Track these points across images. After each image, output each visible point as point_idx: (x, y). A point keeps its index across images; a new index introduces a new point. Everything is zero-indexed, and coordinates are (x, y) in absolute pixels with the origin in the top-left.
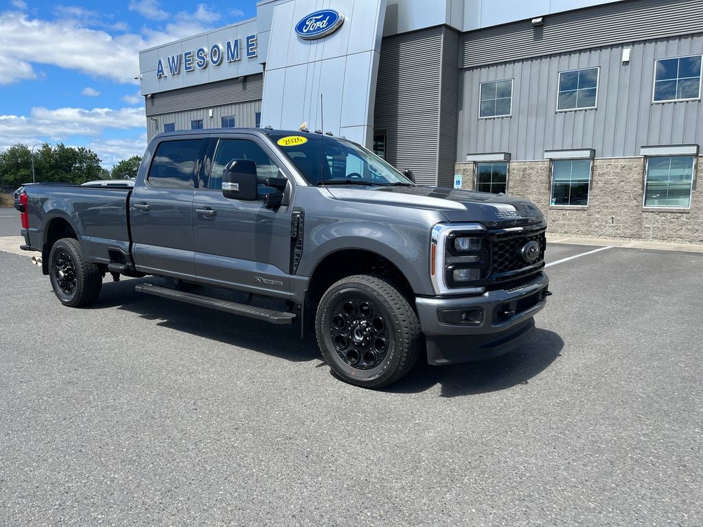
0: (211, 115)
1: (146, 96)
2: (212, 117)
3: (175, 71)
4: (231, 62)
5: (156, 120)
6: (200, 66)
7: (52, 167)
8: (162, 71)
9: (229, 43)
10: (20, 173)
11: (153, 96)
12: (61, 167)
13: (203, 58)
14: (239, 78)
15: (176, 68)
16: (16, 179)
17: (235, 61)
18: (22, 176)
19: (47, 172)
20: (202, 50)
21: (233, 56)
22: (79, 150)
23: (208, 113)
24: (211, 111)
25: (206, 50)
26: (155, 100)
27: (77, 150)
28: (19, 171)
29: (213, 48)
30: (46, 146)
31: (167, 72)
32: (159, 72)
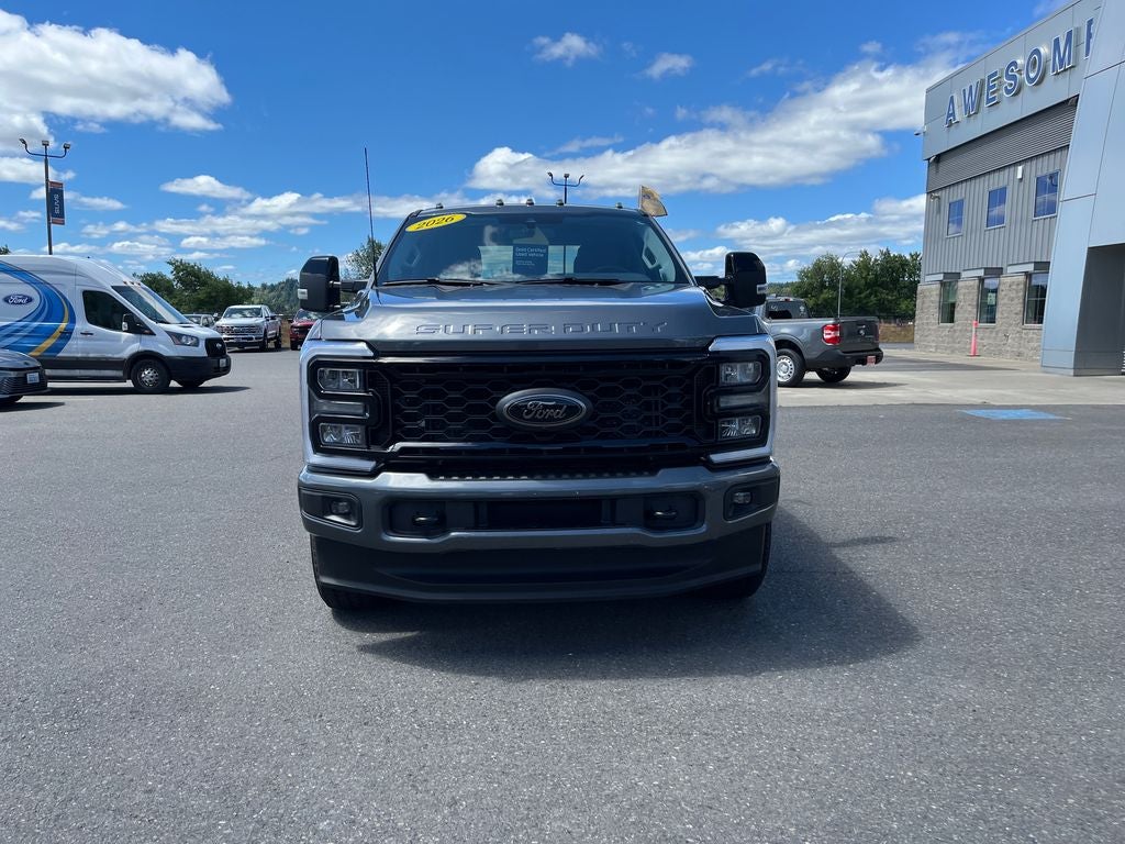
0: (1019, 176)
1: (929, 159)
2: (1021, 179)
3: (973, 110)
4: (1058, 74)
5: (938, 197)
6: (1008, 92)
7: (869, 285)
8: (953, 114)
9: (1057, 41)
10: (822, 296)
11: (939, 158)
12: (882, 285)
13: (1014, 78)
14: (1068, 100)
15: (973, 104)
16: (818, 305)
17: (1065, 70)
18: (825, 300)
19: (860, 293)
20: (1014, 63)
21: (1061, 61)
22: (912, 256)
23: (1015, 172)
24: (1020, 168)
25: (1020, 62)
26: (941, 165)
27: (908, 257)
28: (821, 292)
29: (1032, 54)
30: (864, 254)
31: (960, 115)
32: (949, 115)
